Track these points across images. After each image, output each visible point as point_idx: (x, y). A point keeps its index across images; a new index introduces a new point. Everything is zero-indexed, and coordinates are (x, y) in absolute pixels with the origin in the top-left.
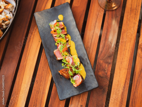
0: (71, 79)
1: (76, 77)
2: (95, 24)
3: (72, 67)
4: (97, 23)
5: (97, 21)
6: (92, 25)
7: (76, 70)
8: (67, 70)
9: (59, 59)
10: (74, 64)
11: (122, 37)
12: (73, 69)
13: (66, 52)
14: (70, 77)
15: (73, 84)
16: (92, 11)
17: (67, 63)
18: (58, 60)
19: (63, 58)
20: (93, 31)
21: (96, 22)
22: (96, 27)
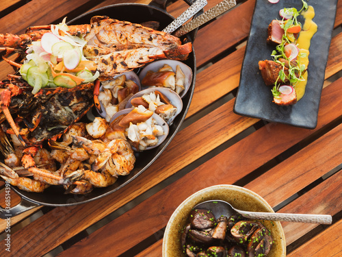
0: (275, 87)
1: (286, 88)
2: (288, 182)
3: (290, 66)
4: (291, 184)
5: (296, 181)
6: (282, 178)
7: (295, 77)
8: (277, 67)
9: (274, 39)
10: (296, 65)
11: (308, 246)
12: (290, 71)
13: (292, 35)
14: (276, 83)
15: (273, 97)
16: (306, 156)
17: (284, 55)
18: (271, 41)
19: (282, 42)
20: (272, 190)
21: (293, 180)
22: (283, 189)
